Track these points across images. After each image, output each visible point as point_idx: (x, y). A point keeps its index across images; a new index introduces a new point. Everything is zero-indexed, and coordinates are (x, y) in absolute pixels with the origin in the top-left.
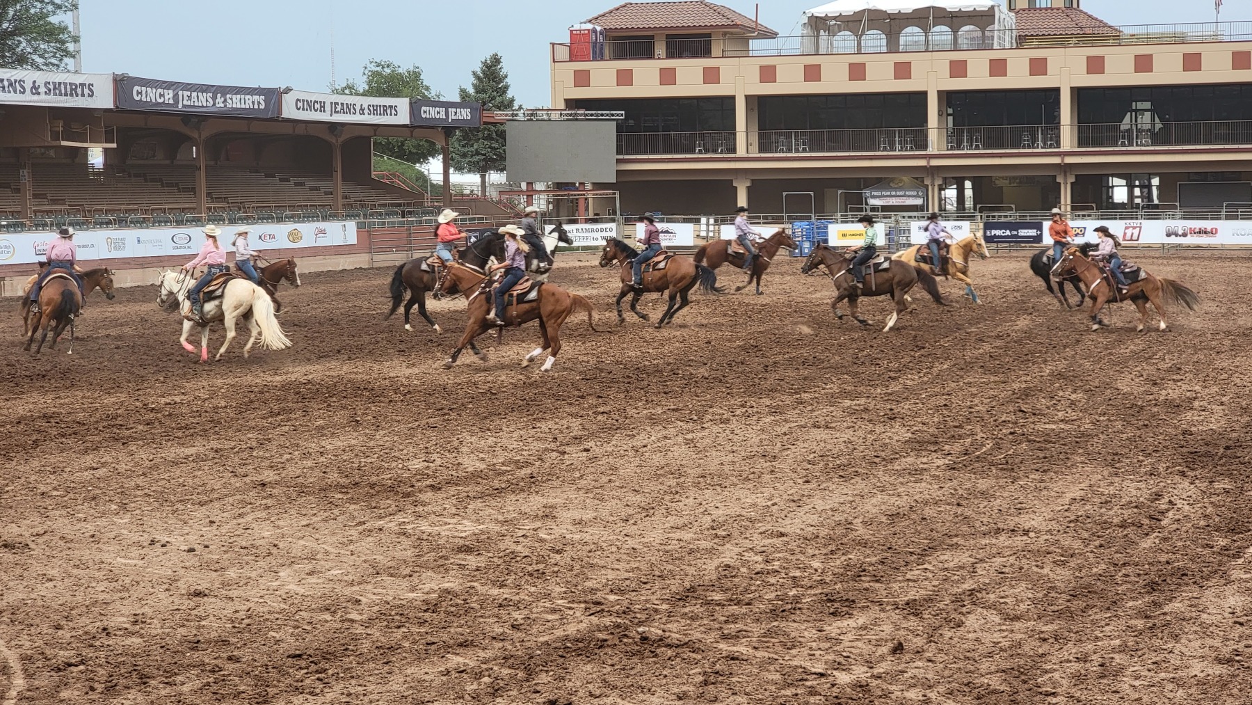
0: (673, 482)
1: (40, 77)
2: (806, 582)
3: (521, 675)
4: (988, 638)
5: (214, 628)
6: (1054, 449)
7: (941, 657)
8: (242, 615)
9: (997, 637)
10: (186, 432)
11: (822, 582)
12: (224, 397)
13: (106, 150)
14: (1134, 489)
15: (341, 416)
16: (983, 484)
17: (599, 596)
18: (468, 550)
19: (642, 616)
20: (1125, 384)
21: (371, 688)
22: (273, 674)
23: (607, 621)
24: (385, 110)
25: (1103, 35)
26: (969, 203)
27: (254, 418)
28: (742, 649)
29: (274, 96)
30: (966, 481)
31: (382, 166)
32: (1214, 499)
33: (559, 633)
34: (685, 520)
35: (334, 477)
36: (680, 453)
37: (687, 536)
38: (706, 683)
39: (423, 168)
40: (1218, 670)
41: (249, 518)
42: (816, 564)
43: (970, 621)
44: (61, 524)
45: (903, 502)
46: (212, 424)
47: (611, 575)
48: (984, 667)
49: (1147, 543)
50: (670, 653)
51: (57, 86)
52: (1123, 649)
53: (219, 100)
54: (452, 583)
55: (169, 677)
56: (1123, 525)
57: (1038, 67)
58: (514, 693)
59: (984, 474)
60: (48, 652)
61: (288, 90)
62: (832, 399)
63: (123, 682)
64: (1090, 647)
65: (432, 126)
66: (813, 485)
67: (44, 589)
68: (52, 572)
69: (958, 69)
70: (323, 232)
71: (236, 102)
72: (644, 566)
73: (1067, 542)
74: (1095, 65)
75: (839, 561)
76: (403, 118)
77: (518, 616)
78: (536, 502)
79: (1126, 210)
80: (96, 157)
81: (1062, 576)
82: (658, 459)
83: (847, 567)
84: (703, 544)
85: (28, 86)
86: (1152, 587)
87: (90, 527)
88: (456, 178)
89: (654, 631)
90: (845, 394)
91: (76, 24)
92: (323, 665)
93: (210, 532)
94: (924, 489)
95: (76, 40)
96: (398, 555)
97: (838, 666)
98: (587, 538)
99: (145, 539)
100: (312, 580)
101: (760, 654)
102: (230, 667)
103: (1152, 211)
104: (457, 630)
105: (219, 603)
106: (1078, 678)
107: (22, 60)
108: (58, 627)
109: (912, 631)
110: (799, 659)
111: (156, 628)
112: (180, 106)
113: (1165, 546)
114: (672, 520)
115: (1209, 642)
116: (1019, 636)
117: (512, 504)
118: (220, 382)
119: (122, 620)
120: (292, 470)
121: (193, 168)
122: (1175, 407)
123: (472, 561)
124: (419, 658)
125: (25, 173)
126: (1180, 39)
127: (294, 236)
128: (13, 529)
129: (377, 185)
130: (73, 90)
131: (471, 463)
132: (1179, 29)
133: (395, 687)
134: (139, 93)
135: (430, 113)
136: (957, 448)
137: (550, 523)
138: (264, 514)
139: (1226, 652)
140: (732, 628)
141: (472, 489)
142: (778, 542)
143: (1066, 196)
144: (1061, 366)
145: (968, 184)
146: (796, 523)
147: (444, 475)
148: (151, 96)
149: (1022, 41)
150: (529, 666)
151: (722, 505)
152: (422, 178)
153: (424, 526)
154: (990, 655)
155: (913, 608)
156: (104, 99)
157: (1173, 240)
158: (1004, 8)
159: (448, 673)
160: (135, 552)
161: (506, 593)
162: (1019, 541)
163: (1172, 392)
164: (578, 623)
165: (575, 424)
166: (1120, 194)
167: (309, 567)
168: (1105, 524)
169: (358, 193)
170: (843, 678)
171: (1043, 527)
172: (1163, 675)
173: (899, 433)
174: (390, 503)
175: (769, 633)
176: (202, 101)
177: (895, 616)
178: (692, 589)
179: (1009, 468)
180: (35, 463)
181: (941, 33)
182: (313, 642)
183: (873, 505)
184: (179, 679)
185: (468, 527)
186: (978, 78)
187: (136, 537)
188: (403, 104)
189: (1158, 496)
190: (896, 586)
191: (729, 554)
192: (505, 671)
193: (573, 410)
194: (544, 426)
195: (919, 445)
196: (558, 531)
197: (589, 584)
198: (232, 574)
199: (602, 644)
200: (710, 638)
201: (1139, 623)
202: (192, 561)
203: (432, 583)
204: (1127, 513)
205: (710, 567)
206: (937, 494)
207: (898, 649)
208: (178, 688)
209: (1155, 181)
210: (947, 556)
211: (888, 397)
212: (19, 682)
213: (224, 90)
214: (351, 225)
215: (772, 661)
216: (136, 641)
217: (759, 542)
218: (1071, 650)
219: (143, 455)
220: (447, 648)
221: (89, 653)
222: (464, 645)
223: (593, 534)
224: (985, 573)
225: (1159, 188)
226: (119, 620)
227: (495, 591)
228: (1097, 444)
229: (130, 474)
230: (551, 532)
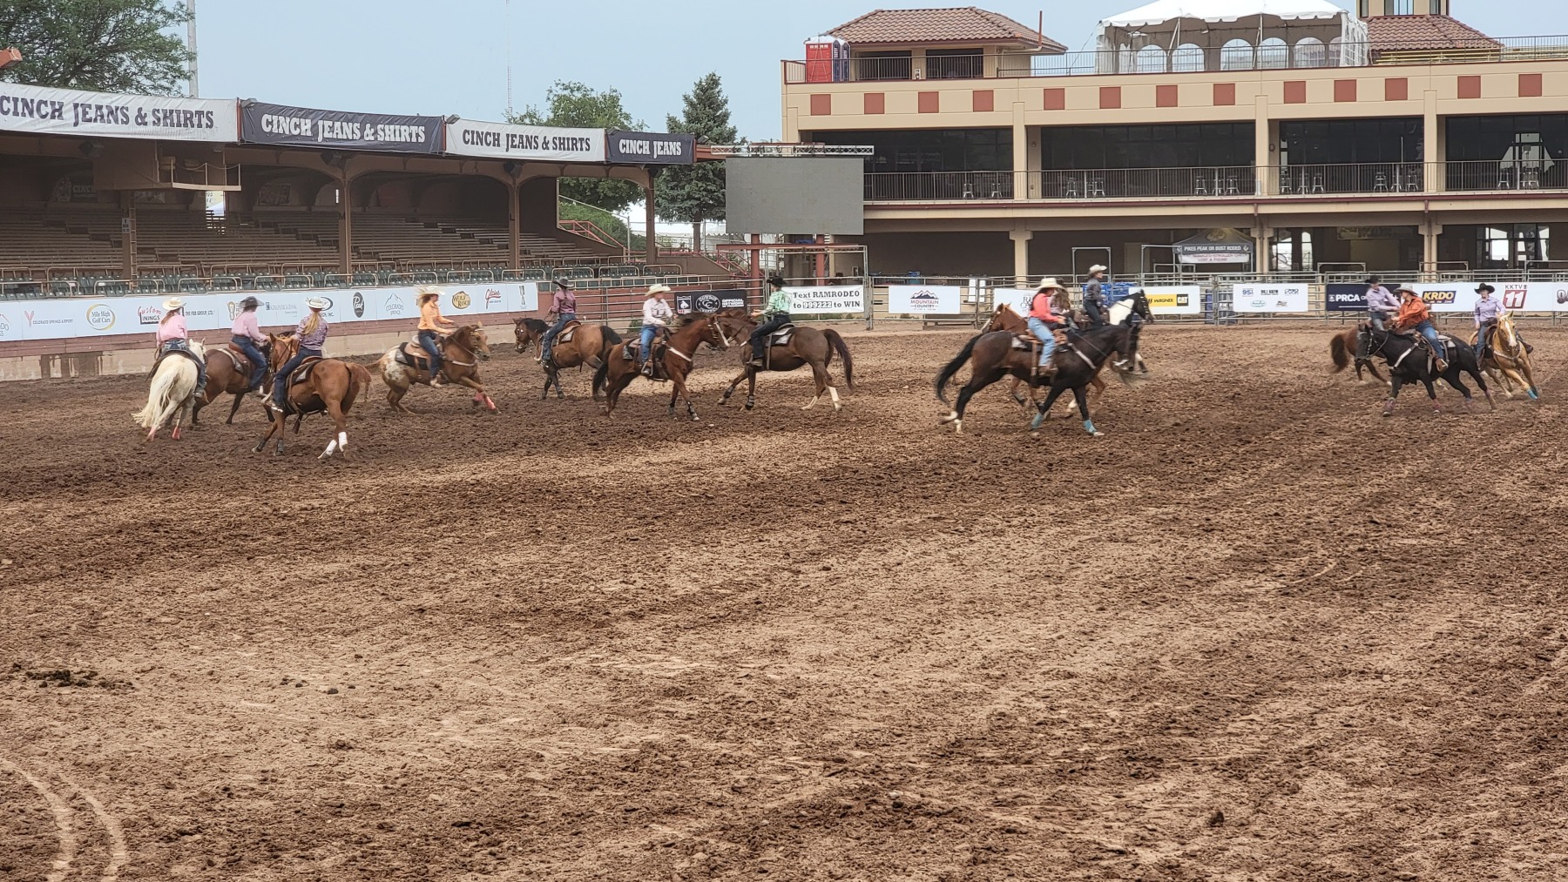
0: (934, 609)
1: (147, 103)
2: (1101, 735)
3: (743, 850)
4: (1331, 808)
5: (361, 788)
6: (1415, 570)
7: (1271, 832)
8: (396, 772)
9: (1342, 806)
10: (326, 545)
11: (1121, 736)
12: (373, 501)
13: (228, 194)
14: (1516, 621)
15: (517, 526)
16: (1324, 614)
17: (841, 752)
18: (677, 693)
19: (896, 777)
20: (1507, 488)
21: (556, 865)
22: (435, 847)
23: (851, 783)
24: (574, 143)
25: (1480, 49)
26: (1307, 261)
27: (411, 527)
28: (1020, 818)
29: (436, 126)
30: (1302, 609)
31: (571, 213)
33: (791, 798)
34: (949, 656)
35: (509, 601)
36: (942, 572)
37: (951, 676)
38: (975, 861)
39: (620, 215)
41: (404, 652)
42: (1113, 713)
43: (1309, 786)
44: (173, 659)
45: (1223, 636)
46: (358, 534)
47: (856, 725)
48: (1326, 843)
49: (1532, 689)
50: (930, 823)
51: (168, 114)
52: (1502, 823)
53: (369, 131)
54: (657, 735)
55: (305, 849)
56: (1502, 667)
57: (1396, 89)
58: (735, 872)
59: (1325, 601)
60: (156, 817)
61: (454, 119)
62: (1133, 507)
63: (248, 855)
64: (1460, 820)
65: (633, 163)
66: (1109, 613)
67: (151, 739)
68: (161, 718)
69: (1295, 92)
70: (496, 295)
71: (389, 134)
72: (897, 714)
73: (1431, 687)
74: (1469, 87)
75: (1142, 709)
76: (597, 153)
77: (740, 776)
78: (762, 634)
79: (1510, 269)
80: (216, 202)
81: (1424, 730)
82: (915, 580)
83: (1153, 717)
84: (972, 687)
85: (132, 114)
86: (1539, 745)
87: (208, 662)
88: (663, 228)
89: (910, 796)
90: (1149, 500)
91: (192, 37)
92: (496, 835)
93: (355, 669)
94: (1249, 619)
95: (191, 57)
96: (590, 699)
97: (1141, 842)
98: (827, 678)
99: (276, 677)
100: (483, 729)
101: (1042, 825)
102: (381, 837)
103: (1540, 271)
104: (664, 793)
105: (368, 758)
106: (1446, 860)
107: (125, 82)
108: (169, 786)
109: (1235, 798)
110: (1092, 832)
111: (289, 789)
112: (320, 139)
113: (1555, 693)
114: (932, 657)
116: (1370, 806)
117: (732, 637)
118: (367, 482)
119: (248, 779)
120: (457, 593)
121: (335, 215)
123: (682, 707)
124: (616, 828)
125: (128, 222)
127: (461, 301)
128: (113, 664)
129: (564, 237)
130: (188, 119)
131: (680, 585)
133: (587, 865)
134: (269, 123)
135: (631, 147)
136: (1291, 568)
137: (779, 659)
138: (423, 648)
140: (1007, 793)
141: (683, 617)
142: (1065, 684)
143: (1430, 253)
144: (1424, 465)
145: (1306, 237)
146: (1088, 661)
147: (647, 600)
148: (284, 126)
149: (1375, 57)
150: (753, 840)
151: (995, 639)
152: (620, 229)
153: (622, 664)
154: (1333, 829)
155: (1236, 770)
156: (226, 131)
158: (1354, 15)
159: (652, 847)
160: (263, 693)
161: (724, 747)
162: (1370, 686)
164: (815, 786)
165: (813, 535)
166: (1499, 250)
167: (479, 714)
168: (1480, 665)
169: (540, 246)
170: (1148, 857)
171: (1401, 668)
172: (1553, 856)
173: (1217, 550)
174: (579, 635)
175: (1054, 800)
176: (347, 133)
177: (1213, 779)
178: (958, 743)
179: (1358, 594)
180: (140, 582)
181: (1273, 47)
182: (484, 807)
183: (1183, 640)
184: (318, 852)
185: (677, 665)
186: (1320, 104)
187: (264, 675)
188: (596, 136)
189: (1547, 630)
190: (1214, 741)
191: (1004, 699)
192: (724, 846)
193: (810, 518)
194: (773, 538)
195: (1243, 564)
196: (790, 670)
197: (829, 736)
198: (383, 721)
199: (845, 812)
200: (980, 806)
201: (1523, 790)
202: (333, 704)
203: (631, 735)
204: (1507, 651)
205: (981, 715)
206: (1266, 626)
207: (1217, 820)
208: (317, 864)
209: (1544, 233)
210: (1279, 704)
211: (1204, 505)
212: (121, 854)
213: (375, 120)
214: (531, 287)
215: (1058, 835)
216: (265, 804)
217: (1041, 685)
218: (1436, 824)
219: (274, 572)
220: (652, 816)
221: (207, 819)
222: (672, 812)
223: (833, 674)
224: (1327, 726)
225: (1549, 241)
226: (244, 778)
227: (711, 746)
228: (1469, 564)
229: (257, 596)
230: (782, 672)
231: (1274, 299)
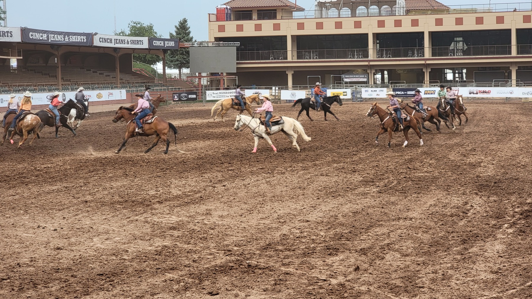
0: (261, 199)
2: (318, 241)
3: (197, 281)
4: (395, 264)
5: (65, 263)
6: (423, 184)
7: (375, 272)
8: (77, 257)
9: (399, 263)
10: (53, 180)
11: (325, 241)
12: (69, 164)
13: (18, 60)
14: (456, 200)
15: (120, 172)
16: (393, 199)
17: (230, 248)
18: (174, 228)
19: (249, 256)
20: (453, 156)
21: (133, 288)
22: (91, 282)
23: (233, 258)
24: (138, 42)
25: (443, 9)
26: (386, 80)
27: (82, 173)
28: (291, 269)
29: (90, 36)
30: (385, 198)
31: (137, 66)
32: (490, 204)
33: (213, 264)
34: (266, 215)
35: (116, 198)
36: (264, 187)
37: (267, 222)
38: (276, 284)
39: (154, 67)
40: (492, 276)
41: (80, 216)
42: (322, 233)
43: (388, 257)
45: (359, 207)
46: (64, 176)
47: (235, 239)
48: (393, 276)
49: (462, 223)
50: (260, 271)
52: (452, 268)
53: (67, 38)
54: (167, 243)
55: (46, 284)
56: (452, 216)
57: (415, 23)
58: (194, 289)
59: (393, 195)
61: (96, 34)
62: (329, 164)
63: (26, 286)
64: (438, 267)
65: (158, 49)
66: (321, 200)
69: (381, 24)
70: (112, 94)
71: (74, 39)
72: (249, 235)
73: (428, 223)
74: (439, 22)
75: (332, 232)
76: (146, 45)
77: (196, 256)
78: (203, 208)
79: (453, 83)
80: (14, 62)
81: (426, 237)
82: (254, 189)
83: (336, 235)
84: (274, 225)
86: (464, 242)
87: (12, 221)
88: (168, 71)
89: (254, 262)
90: (334, 161)
91: (5, 6)
92: (112, 278)
93: (63, 222)
94: (368, 201)
95: (5, 13)
96: (144, 231)
97: (332, 276)
98: (225, 223)
99: (36, 225)
100: (108, 242)
101: (298, 272)
102: (72, 279)
103: (463, 84)
104: (169, 263)
105: (67, 253)
106: (433, 280)
109: (363, 261)
110: (315, 274)
111: (40, 263)
112: (50, 41)
113: (469, 224)
114: (261, 215)
115: (488, 264)
116: (408, 263)
117: (193, 209)
118: (67, 158)
119: (26, 260)
120: (98, 196)
121: (55, 67)
122: (473, 166)
123: (176, 233)
124: (153, 275)
126: (474, 11)
127: (99, 96)
129: (135, 74)
130: (4, 34)
131: (175, 192)
132: (474, 7)
133: (143, 287)
134: (32, 35)
135: (157, 43)
136: (382, 184)
137: (209, 217)
138: (87, 214)
139: (495, 269)
140: (286, 261)
141: (176, 203)
142: (306, 224)
143: (427, 78)
145: (386, 72)
146: (314, 216)
147: (164, 197)
148: (37, 36)
149: (408, 12)
150: (200, 278)
151: (282, 209)
152: (154, 71)
153: (156, 219)
154: (396, 271)
155: (363, 252)
156: (17, 38)
157: (472, 96)
159: (166, 281)
160: (31, 231)
161: (190, 247)
162: (408, 223)
163: (472, 159)
164: (221, 259)
165: (219, 175)
166: (450, 76)
167: (106, 237)
168: (444, 215)
169: (127, 77)
170: (334, 281)
171: (418, 217)
172: (469, 279)
173: (357, 178)
174: (141, 209)
175: (302, 263)
176: (59, 39)
177: (355, 255)
178: (269, 244)
179: (404, 192)
181: (374, 9)
182: (108, 269)
183: (346, 209)
184: (51, 285)
185: (174, 219)
186: (390, 28)
187: (31, 225)
188: (145, 40)
189: (466, 203)
190: (356, 242)
191: (285, 230)
192: (190, 280)
193: (219, 169)
194: (206, 176)
195: (366, 183)
196: (212, 220)
197: (226, 243)
198: (73, 240)
199: (231, 268)
200: (277, 265)
201: (459, 257)
202: (56, 234)
203: (159, 243)
204: (453, 210)
205: (277, 235)
206: (373, 203)
207: (357, 269)
208: (50, 289)
209: (464, 71)
210: (378, 229)
211: (353, 163)
213: (68, 34)
214: (124, 91)
215: (303, 275)
216: (32, 269)
217: (298, 224)
218: (430, 269)
219: (35, 190)
220: (166, 270)
221: (12, 274)
222: (172, 269)
223: (227, 221)
224: (394, 237)
225: (466, 74)
226: (25, 260)
227: (186, 246)
228: (441, 182)
229: (29, 198)
230: (210, 221)
231: (375, 93)
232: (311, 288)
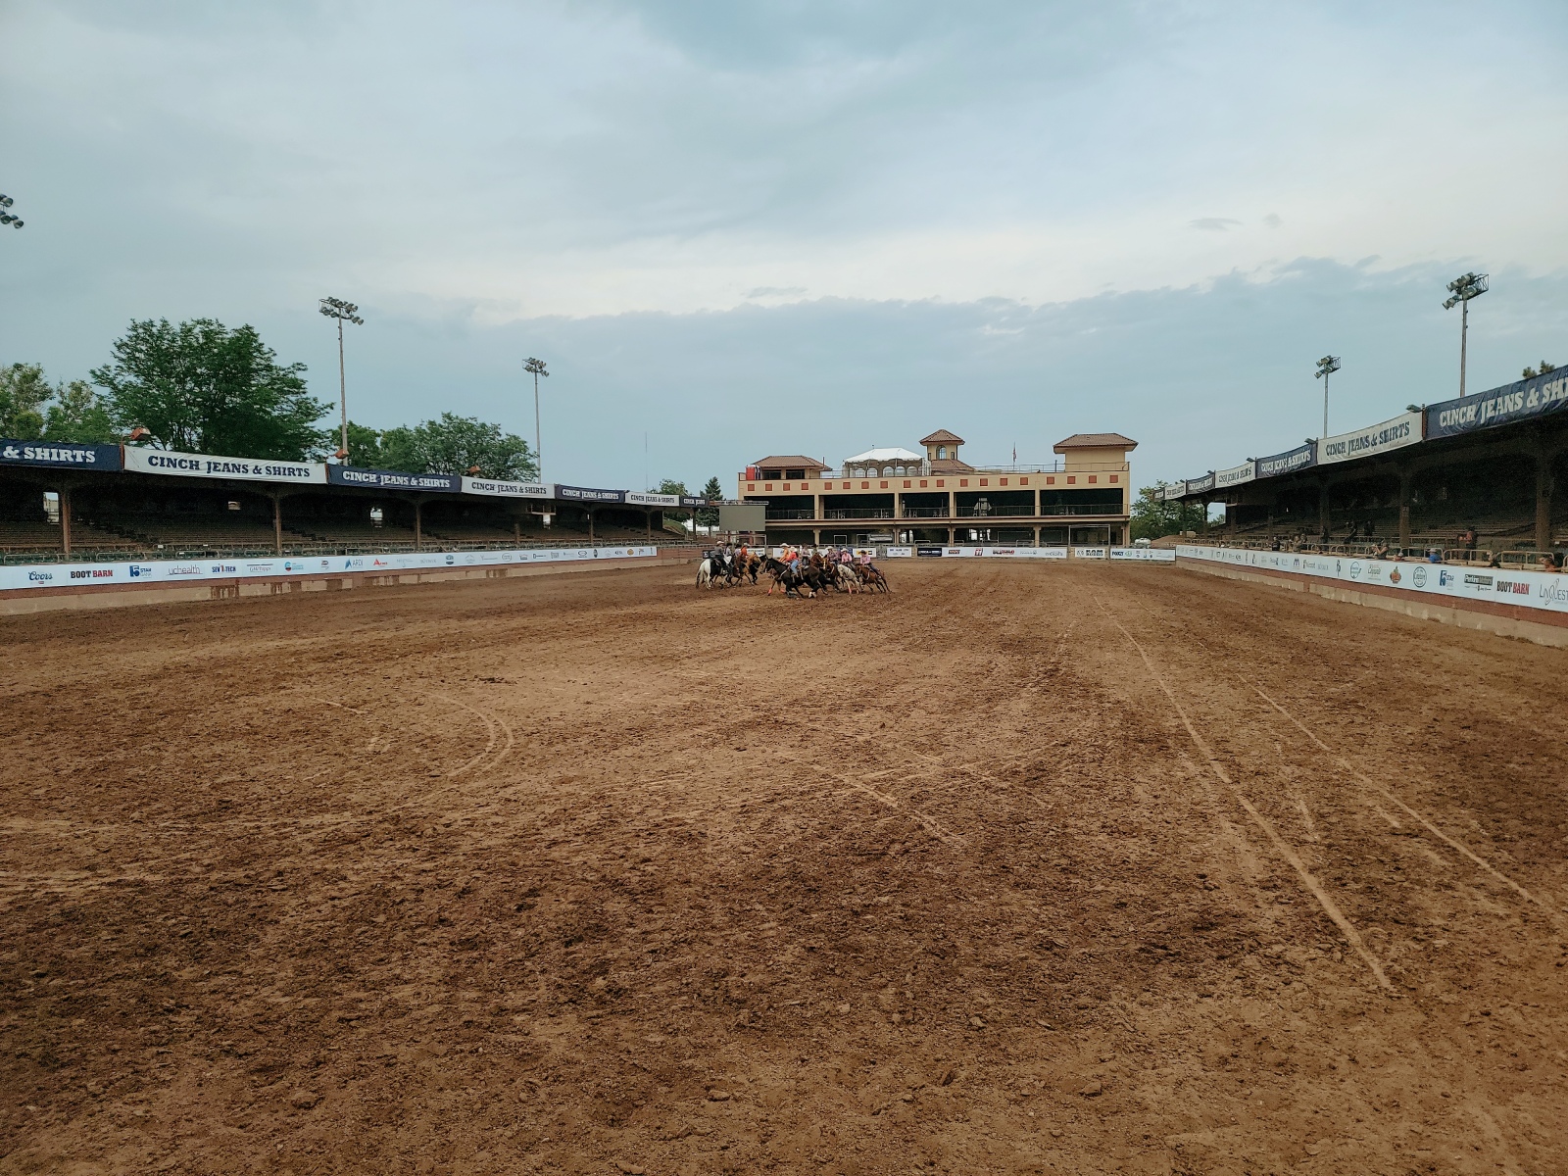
0: (788, 655)
1: (524, 485)
2: (844, 698)
3: (725, 737)
4: (920, 722)
5: (595, 717)
6: (947, 642)
7: (901, 729)
8: (607, 711)
9: (924, 721)
10: (584, 634)
11: (851, 698)
12: (600, 619)
13: (551, 516)
14: (981, 659)
15: (649, 628)
16: (918, 657)
17: (757, 703)
18: (703, 684)
19: (776, 712)
20: (976, 615)
21: (661, 743)
22: (620, 737)
23: (761, 714)
24: (668, 500)
25: (972, 471)
26: (911, 540)
27: (613, 628)
28: (817, 725)
29: (622, 494)
30: (911, 655)
31: (667, 523)
32: (1014, 663)
33: (741, 719)
34: (794, 671)
35: (646, 653)
36: (791, 643)
37: (794, 677)
38: (802, 740)
39: (685, 524)
40: (1016, 735)
41: (610, 670)
42: (848, 690)
43: (913, 714)
44: (530, 673)
45: (885, 664)
46: (594, 630)
47: (762, 694)
48: (919, 733)
49: (986, 681)
50: (787, 727)
51: (531, 489)
52: (977, 726)
53: (599, 495)
54: (696, 698)
55: (575, 738)
56: (976, 674)
57: (940, 483)
58: (722, 745)
59: (918, 652)
60: (524, 728)
61: (628, 491)
62: (854, 621)
63: (556, 740)
64: (963, 725)
65: (688, 506)
66: (847, 657)
67: (522, 701)
68: (525, 694)
69: (907, 484)
70: (642, 550)
71: (606, 496)
72: (776, 691)
73: (953, 681)
74: (964, 483)
75: (858, 689)
76: (676, 503)
77: (724, 712)
78: (731, 663)
79: (977, 543)
80: (547, 519)
81: (951, 696)
82: (782, 645)
83: (861, 691)
84: (800, 681)
85: (518, 489)
86: (989, 700)
87: (542, 675)
88: (698, 529)
89: (780, 718)
90: (860, 619)
91: (539, 464)
92: (641, 733)
93: (593, 676)
94: (893, 659)
95: (539, 470)
96: (674, 686)
97: (858, 734)
98: (752, 678)
99: (566, 679)
100: (637, 697)
101: (824, 728)
102: (602, 734)
103: (987, 543)
104: (698, 718)
105: (598, 707)
106: (959, 739)
107: (516, 478)
108: (529, 717)
109: (888, 718)
110: (841, 730)
111: (570, 717)
113: (994, 683)
114: (788, 671)
115: (1013, 723)
116: (932, 721)
117: (721, 665)
118: (598, 613)
119: (556, 714)
120: (628, 650)
121: (588, 523)
122: (997, 625)
123: (704, 688)
124: (683, 729)
125: (516, 525)
126: (999, 472)
127: (630, 552)
128: (510, 675)
129: (665, 531)
130: (538, 491)
131: (704, 648)
132: (999, 468)
133: (672, 742)
135: (687, 501)
136: (907, 641)
137: (737, 672)
138: (616, 669)
139: (1020, 728)
140: (812, 717)
141: (705, 658)
142: (832, 680)
143: (952, 537)
144: (949, 607)
145: (911, 532)
146: (840, 673)
147: (692, 652)
148: (570, 493)
149: (933, 473)
150: (728, 734)
151: (810, 665)
152: (684, 529)
153: (684, 674)
154: (921, 729)
155: (889, 709)
156: (550, 495)
157: (996, 555)
158: (926, 459)
159: (694, 736)
160: (562, 685)
161: (719, 702)
162: (933, 680)
163: (996, 618)
164: (749, 715)
165: (748, 631)
166: (974, 536)
167: (636, 692)
168: (969, 674)
169: (657, 534)
170: (860, 739)
171: (943, 675)
172: (993, 737)
173: (882, 635)
174: (670, 664)
175: (828, 719)
176: (592, 495)
177: (882, 712)
178: (796, 700)
179: (928, 650)
180: (519, 647)
181: (900, 470)
182: (636, 723)
183: (872, 665)
184: (579, 739)
185: (703, 674)
186: (916, 488)
187: (561, 679)
188: (676, 498)
189: (991, 662)
190: (881, 699)
191: (812, 685)
192: (718, 735)
193: (747, 625)
194: (735, 632)
195: (891, 640)
196: (741, 675)
197: (754, 698)
198: (602, 694)
199: (759, 724)
200: (804, 721)
201: (984, 715)
202: (585, 688)
203: (687, 698)
204: (978, 669)
205: (804, 692)
206: (899, 661)
207: (883, 726)
208: (579, 743)
209: (989, 531)
210: (903, 686)
211: (878, 620)
212: (511, 741)
213: (601, 491)
214: (654, 548)
215: (830, 731)
216: (562, 723)
217: (824, 681)
218: (955, 727)
219: (565, 643)
220: (695, 726)
221: (541, 728)
222: (701, 724)
223: (756, 676)
224: (919, 694)
225: (990, 534)
226: (554, 714)
227: (714, 701)
228: (964, 640)
229: (560, 652)
230: (737, 676)
231: (901, 552)
232: (837, 744)
